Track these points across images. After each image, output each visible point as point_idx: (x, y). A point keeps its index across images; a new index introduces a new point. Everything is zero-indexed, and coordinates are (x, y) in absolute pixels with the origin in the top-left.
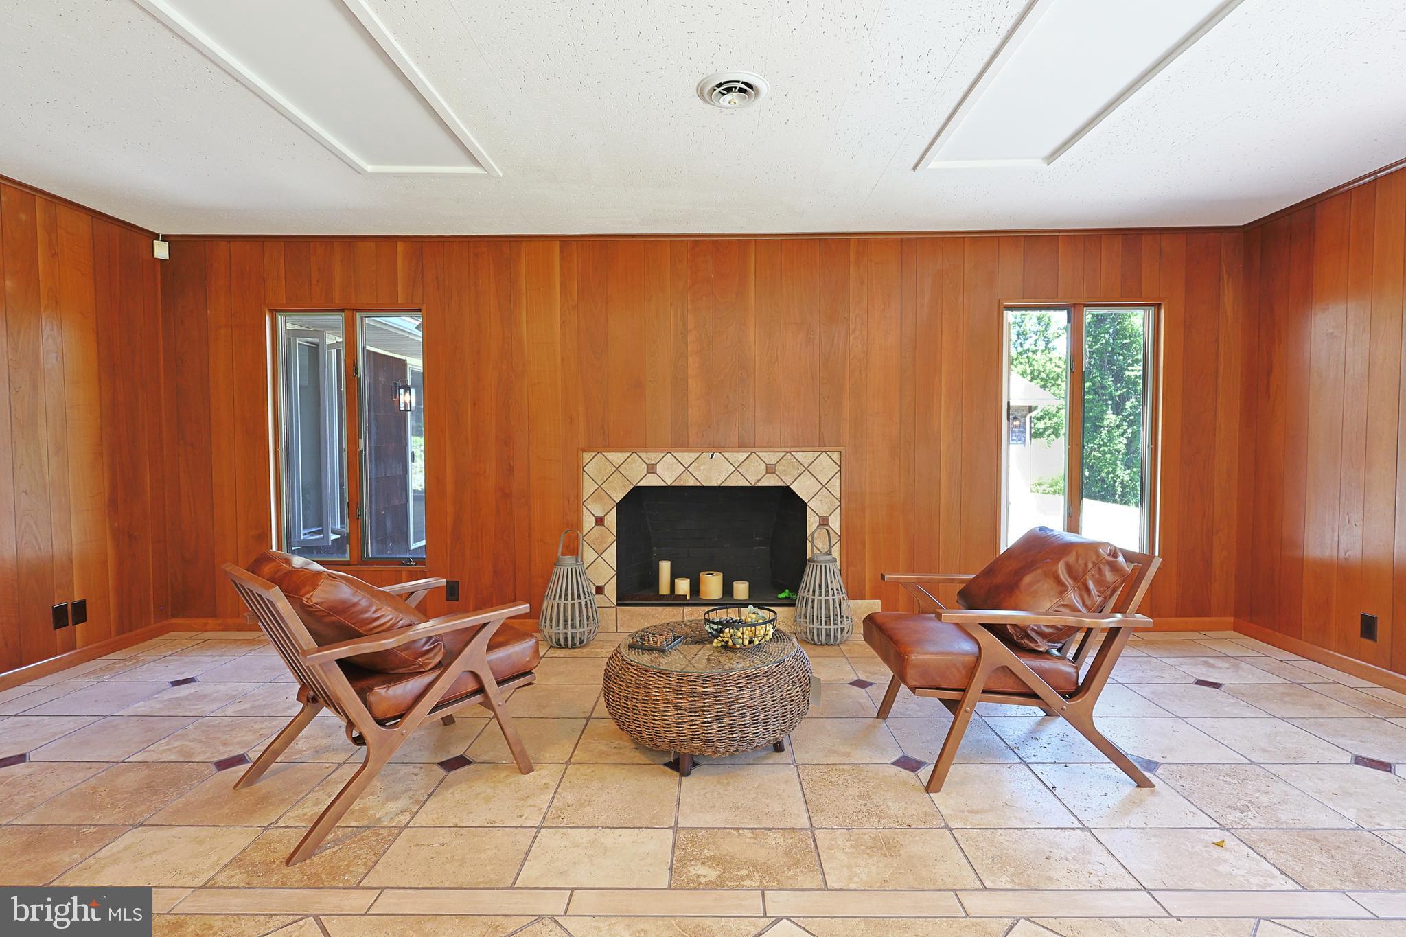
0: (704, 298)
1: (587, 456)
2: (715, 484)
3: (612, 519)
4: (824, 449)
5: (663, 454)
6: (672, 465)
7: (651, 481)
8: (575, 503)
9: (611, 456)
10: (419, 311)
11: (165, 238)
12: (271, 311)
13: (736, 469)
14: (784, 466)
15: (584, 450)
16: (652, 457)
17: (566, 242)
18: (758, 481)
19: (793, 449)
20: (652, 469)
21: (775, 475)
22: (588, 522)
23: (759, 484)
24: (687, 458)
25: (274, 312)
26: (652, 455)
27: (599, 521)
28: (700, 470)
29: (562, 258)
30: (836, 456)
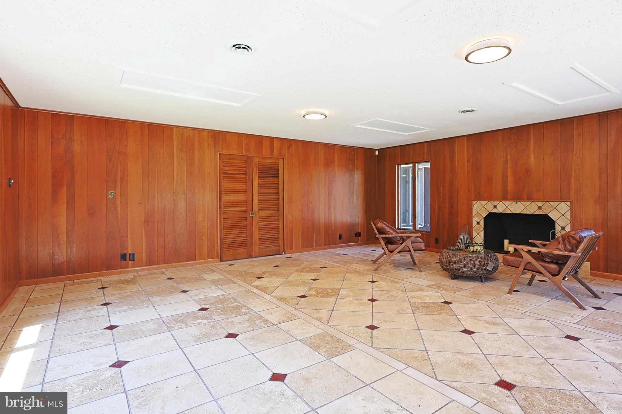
0: (514, 148)
1: (474, 202)
2: (518, 212)
3: (482, 223)
4: (562, 200)
5: (499, 202)
6: (502, 206)
7: (495, 211)
8: (470, 217)
9: (482, 202)
10: (429, 161)
11: (378, 150)
12: (397, 165)
13: (526, 207)
14: (545, 207)
15: (473, 200)
16: (496, 203)
17: (468, 136)
18: (535, 212)
19: (548, 200)
20: (495, 207)
21: (541, 210)
22: (475, 223)
23: (535, 213)
24: (507, 203)
25: (398, 165)
26: (495, 202)
27: (478, 223)
28: (512, 208)
29: (467, 142)
30: (568, 203)
